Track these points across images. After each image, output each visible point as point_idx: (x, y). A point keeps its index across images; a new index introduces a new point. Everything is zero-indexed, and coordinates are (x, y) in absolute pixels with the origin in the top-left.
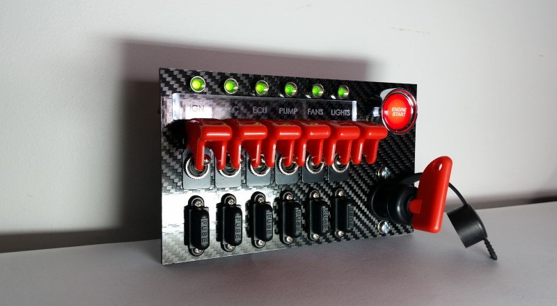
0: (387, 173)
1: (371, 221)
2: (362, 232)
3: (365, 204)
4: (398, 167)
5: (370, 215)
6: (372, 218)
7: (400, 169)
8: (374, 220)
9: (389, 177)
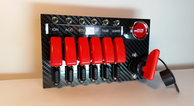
0: (136, 55)
1: (129, 74)
2: (125, 78)
3: (126, 67)
4: (141, 53)
5: (128, 72)
6: (129, 72)
7: (142, 54)
8: (130, 73)
9: (137, 57)
